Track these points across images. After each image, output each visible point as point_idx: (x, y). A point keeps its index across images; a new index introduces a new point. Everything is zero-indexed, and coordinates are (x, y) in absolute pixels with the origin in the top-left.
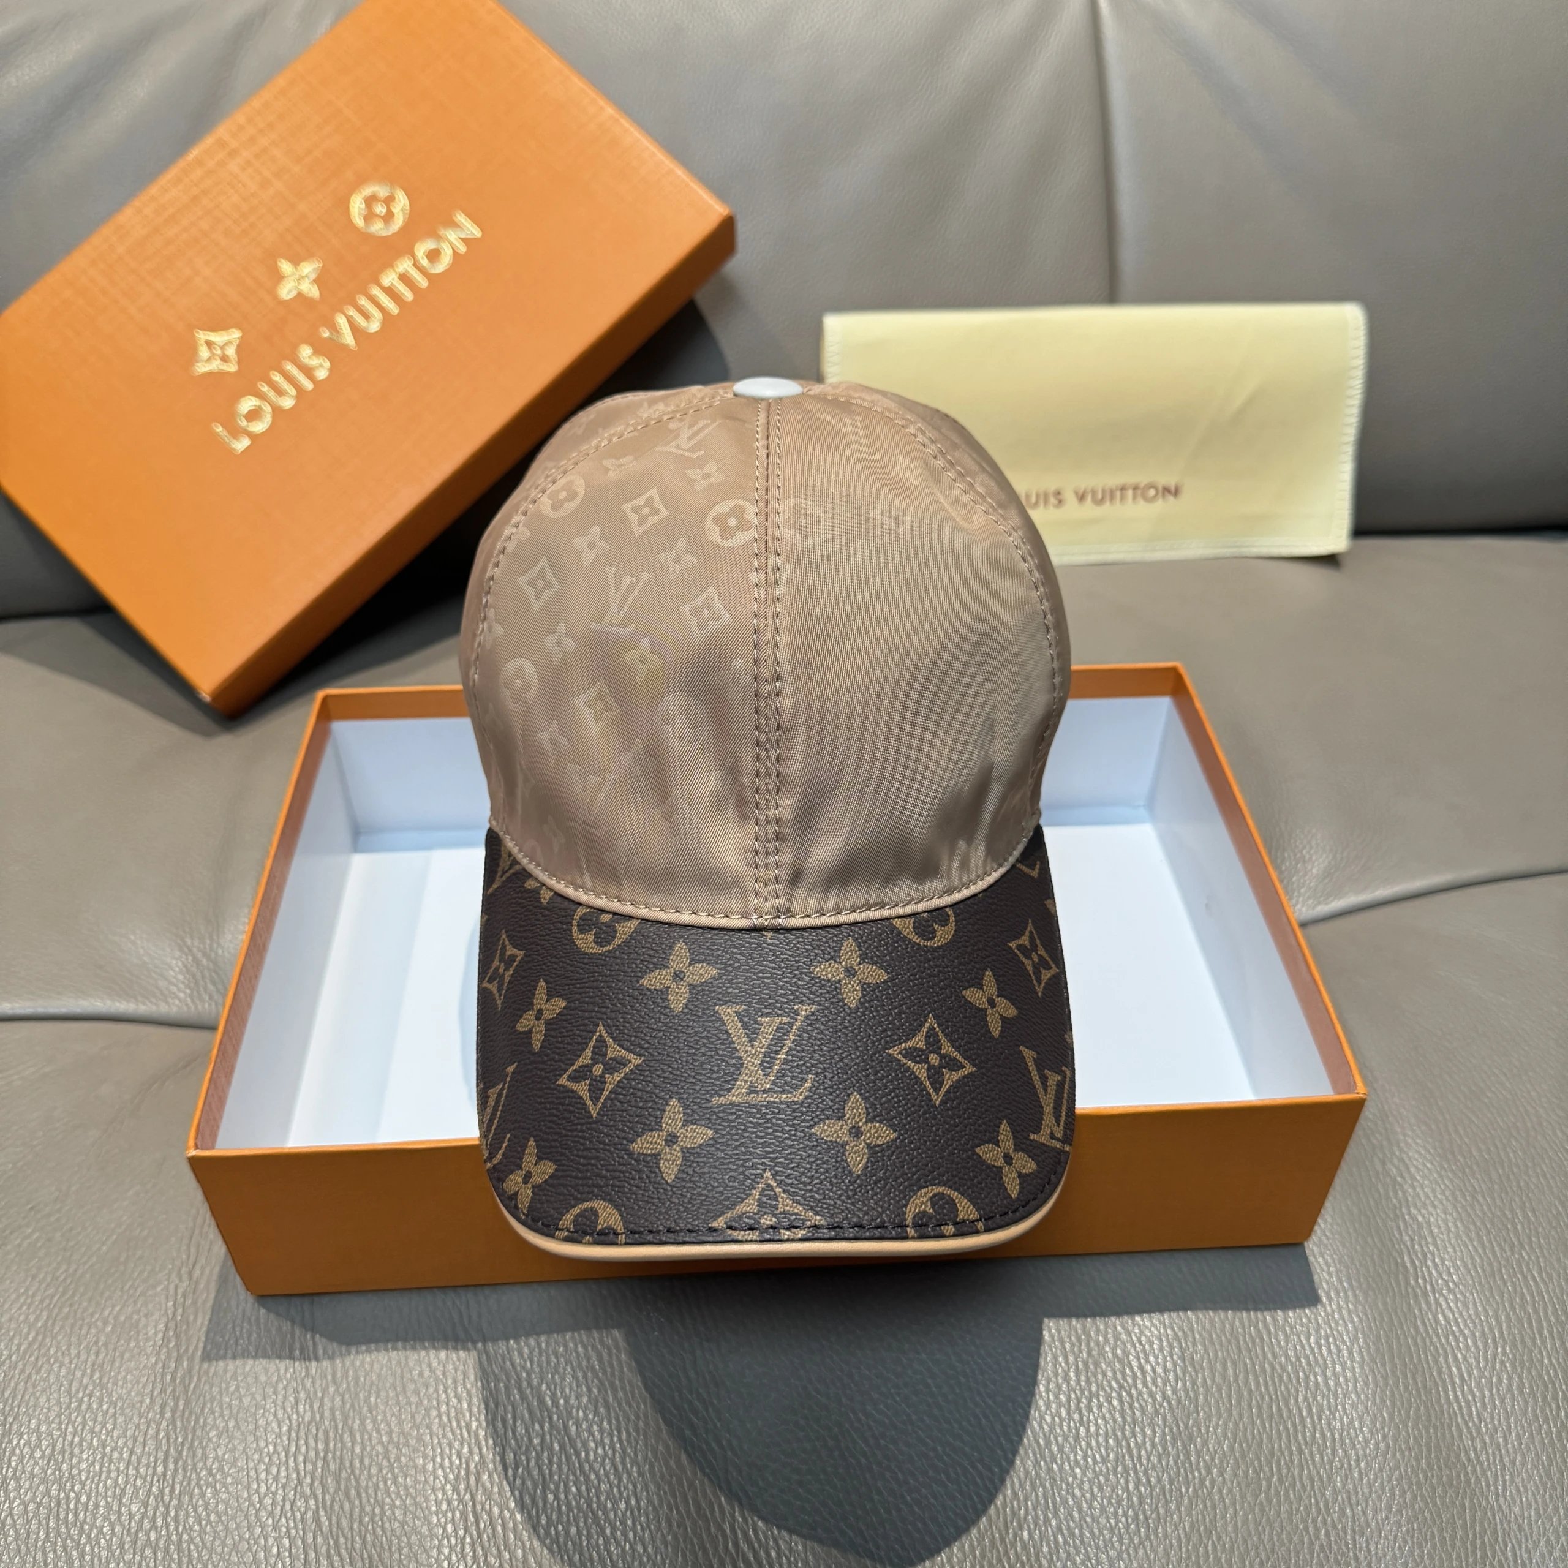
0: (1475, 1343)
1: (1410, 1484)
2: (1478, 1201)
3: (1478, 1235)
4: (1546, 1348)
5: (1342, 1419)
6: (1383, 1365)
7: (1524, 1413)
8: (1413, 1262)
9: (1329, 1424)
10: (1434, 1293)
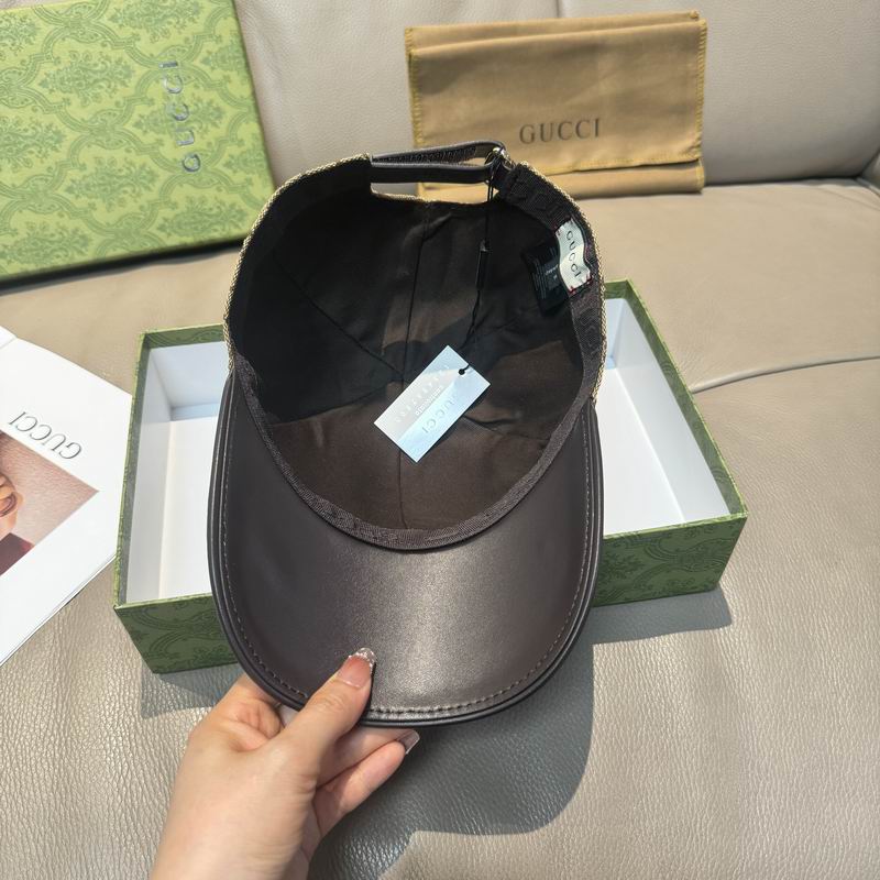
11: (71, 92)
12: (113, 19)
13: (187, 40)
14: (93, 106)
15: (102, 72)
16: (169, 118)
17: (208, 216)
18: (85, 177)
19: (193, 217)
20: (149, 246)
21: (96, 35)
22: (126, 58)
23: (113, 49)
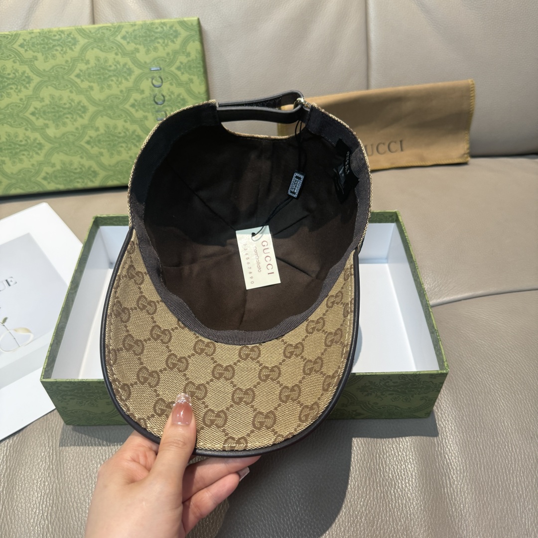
0: (457, 472)
1: (428, 523)
2: (464, 420)
3: (462, 432)
4: (482, 474)
5: (406, 499)
6: (423, 480)
7: (472, 498)
8: (438, 442)
9: (401, 501)
10: (444, 453)
11: (94, 82)
12: (124, 38)
13: (168, 54)
14: (107, 92)
15: (114, 71)
16: (153, 103)
18: (98, 135)
21: (112, 47)
22: (130, 64)
23: (122, 57)
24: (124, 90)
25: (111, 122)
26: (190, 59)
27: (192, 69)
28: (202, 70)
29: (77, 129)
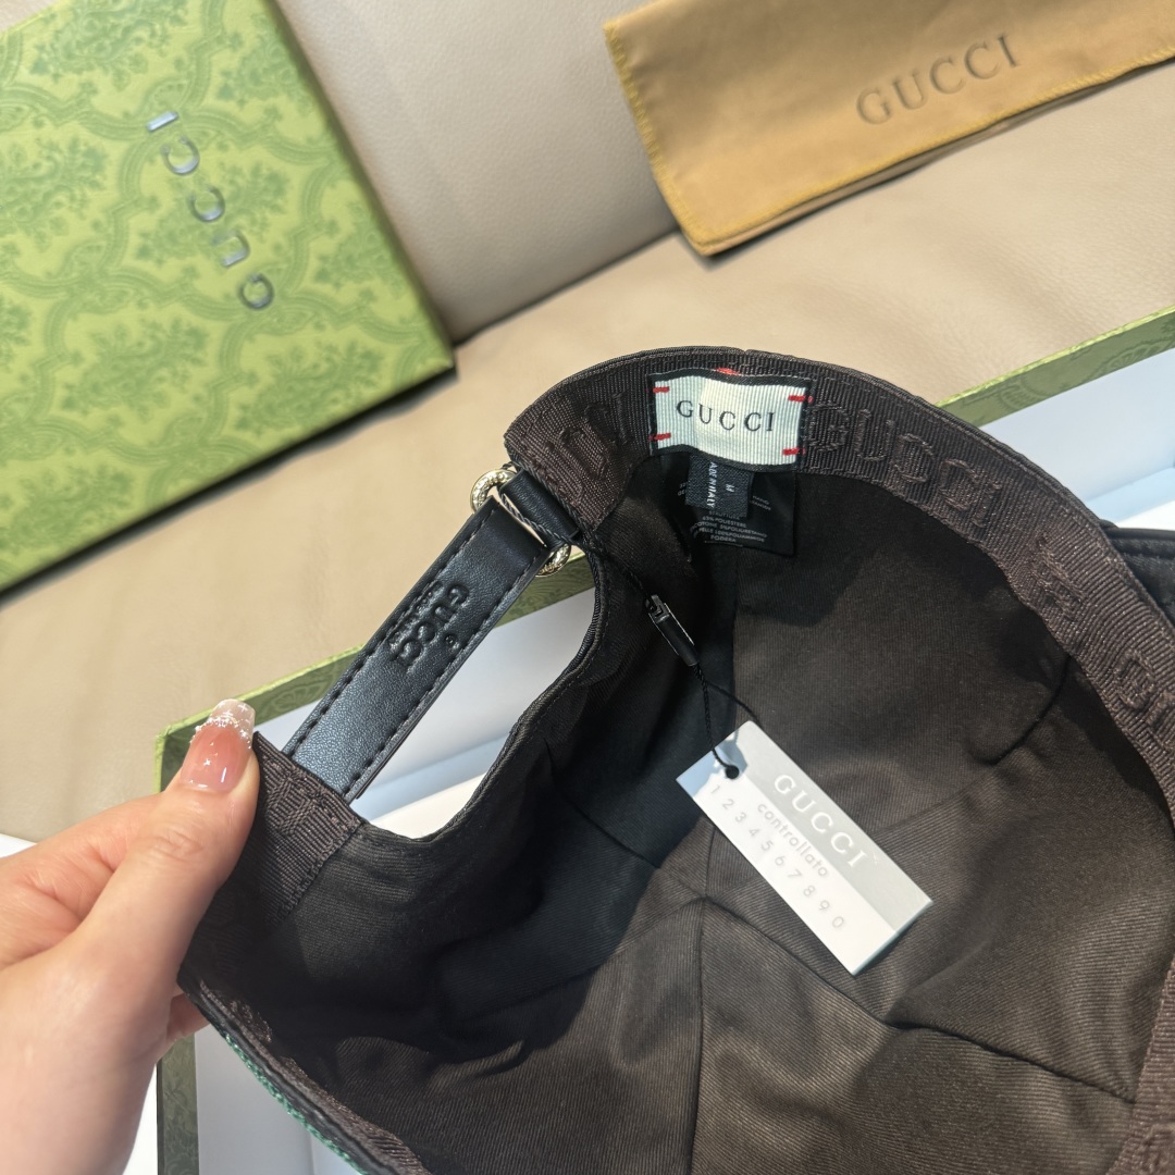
11: (13, 231)
12: (38, 67)
13: (178, 63)
14: (59, 243)
15: (52, 174)
16: (194, 221)
17: (318, 379)
18: (86, 374)
19: (291, 389)
20: (231, 461)
21: (19, 110)
22: (84, 134)
23: (57, 126)
24: (101, 217)
25: (104, 324)
26: (245, 50)
27: (263, 80)
28: (292, 69)
29: (23, 378)
